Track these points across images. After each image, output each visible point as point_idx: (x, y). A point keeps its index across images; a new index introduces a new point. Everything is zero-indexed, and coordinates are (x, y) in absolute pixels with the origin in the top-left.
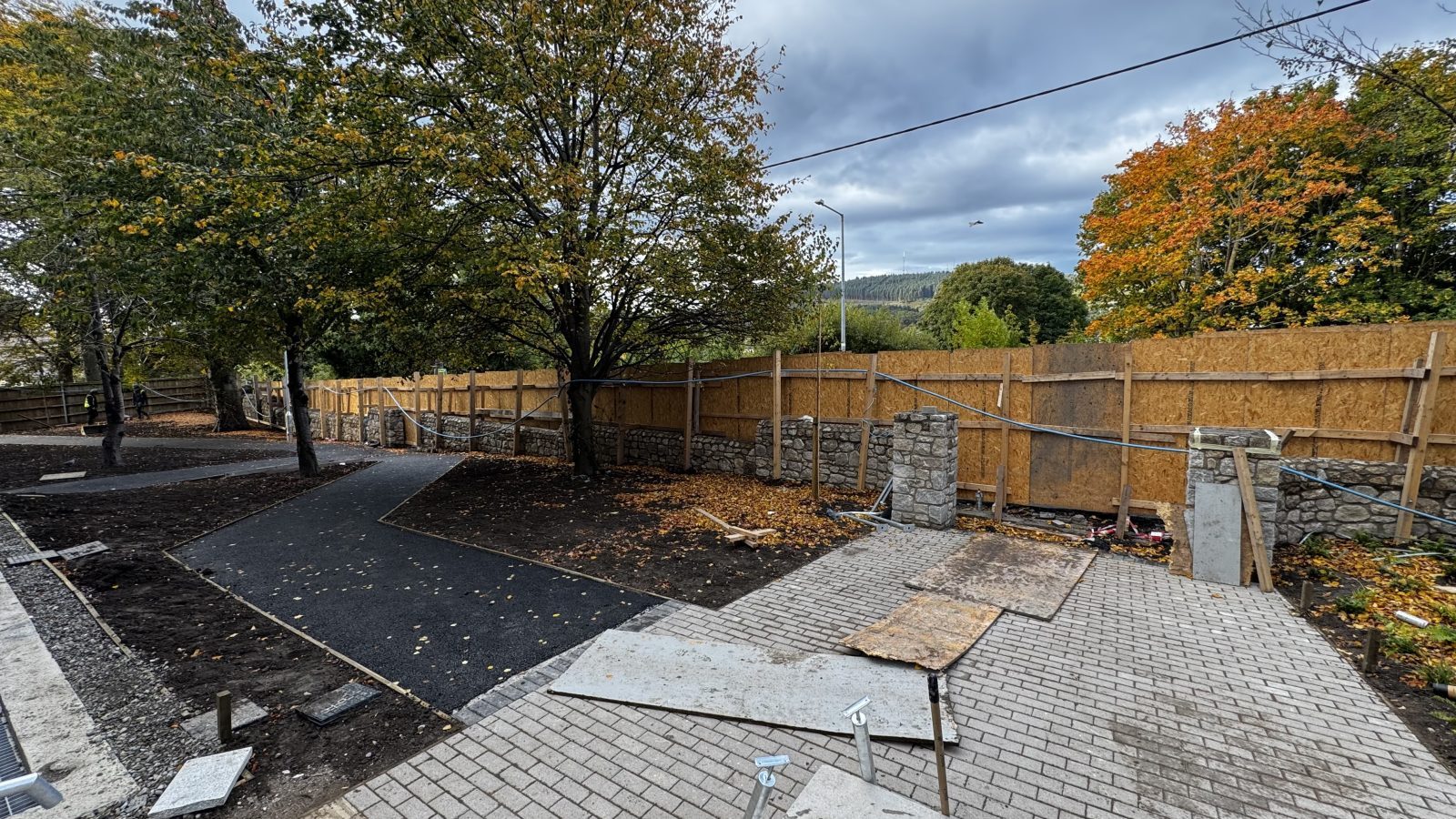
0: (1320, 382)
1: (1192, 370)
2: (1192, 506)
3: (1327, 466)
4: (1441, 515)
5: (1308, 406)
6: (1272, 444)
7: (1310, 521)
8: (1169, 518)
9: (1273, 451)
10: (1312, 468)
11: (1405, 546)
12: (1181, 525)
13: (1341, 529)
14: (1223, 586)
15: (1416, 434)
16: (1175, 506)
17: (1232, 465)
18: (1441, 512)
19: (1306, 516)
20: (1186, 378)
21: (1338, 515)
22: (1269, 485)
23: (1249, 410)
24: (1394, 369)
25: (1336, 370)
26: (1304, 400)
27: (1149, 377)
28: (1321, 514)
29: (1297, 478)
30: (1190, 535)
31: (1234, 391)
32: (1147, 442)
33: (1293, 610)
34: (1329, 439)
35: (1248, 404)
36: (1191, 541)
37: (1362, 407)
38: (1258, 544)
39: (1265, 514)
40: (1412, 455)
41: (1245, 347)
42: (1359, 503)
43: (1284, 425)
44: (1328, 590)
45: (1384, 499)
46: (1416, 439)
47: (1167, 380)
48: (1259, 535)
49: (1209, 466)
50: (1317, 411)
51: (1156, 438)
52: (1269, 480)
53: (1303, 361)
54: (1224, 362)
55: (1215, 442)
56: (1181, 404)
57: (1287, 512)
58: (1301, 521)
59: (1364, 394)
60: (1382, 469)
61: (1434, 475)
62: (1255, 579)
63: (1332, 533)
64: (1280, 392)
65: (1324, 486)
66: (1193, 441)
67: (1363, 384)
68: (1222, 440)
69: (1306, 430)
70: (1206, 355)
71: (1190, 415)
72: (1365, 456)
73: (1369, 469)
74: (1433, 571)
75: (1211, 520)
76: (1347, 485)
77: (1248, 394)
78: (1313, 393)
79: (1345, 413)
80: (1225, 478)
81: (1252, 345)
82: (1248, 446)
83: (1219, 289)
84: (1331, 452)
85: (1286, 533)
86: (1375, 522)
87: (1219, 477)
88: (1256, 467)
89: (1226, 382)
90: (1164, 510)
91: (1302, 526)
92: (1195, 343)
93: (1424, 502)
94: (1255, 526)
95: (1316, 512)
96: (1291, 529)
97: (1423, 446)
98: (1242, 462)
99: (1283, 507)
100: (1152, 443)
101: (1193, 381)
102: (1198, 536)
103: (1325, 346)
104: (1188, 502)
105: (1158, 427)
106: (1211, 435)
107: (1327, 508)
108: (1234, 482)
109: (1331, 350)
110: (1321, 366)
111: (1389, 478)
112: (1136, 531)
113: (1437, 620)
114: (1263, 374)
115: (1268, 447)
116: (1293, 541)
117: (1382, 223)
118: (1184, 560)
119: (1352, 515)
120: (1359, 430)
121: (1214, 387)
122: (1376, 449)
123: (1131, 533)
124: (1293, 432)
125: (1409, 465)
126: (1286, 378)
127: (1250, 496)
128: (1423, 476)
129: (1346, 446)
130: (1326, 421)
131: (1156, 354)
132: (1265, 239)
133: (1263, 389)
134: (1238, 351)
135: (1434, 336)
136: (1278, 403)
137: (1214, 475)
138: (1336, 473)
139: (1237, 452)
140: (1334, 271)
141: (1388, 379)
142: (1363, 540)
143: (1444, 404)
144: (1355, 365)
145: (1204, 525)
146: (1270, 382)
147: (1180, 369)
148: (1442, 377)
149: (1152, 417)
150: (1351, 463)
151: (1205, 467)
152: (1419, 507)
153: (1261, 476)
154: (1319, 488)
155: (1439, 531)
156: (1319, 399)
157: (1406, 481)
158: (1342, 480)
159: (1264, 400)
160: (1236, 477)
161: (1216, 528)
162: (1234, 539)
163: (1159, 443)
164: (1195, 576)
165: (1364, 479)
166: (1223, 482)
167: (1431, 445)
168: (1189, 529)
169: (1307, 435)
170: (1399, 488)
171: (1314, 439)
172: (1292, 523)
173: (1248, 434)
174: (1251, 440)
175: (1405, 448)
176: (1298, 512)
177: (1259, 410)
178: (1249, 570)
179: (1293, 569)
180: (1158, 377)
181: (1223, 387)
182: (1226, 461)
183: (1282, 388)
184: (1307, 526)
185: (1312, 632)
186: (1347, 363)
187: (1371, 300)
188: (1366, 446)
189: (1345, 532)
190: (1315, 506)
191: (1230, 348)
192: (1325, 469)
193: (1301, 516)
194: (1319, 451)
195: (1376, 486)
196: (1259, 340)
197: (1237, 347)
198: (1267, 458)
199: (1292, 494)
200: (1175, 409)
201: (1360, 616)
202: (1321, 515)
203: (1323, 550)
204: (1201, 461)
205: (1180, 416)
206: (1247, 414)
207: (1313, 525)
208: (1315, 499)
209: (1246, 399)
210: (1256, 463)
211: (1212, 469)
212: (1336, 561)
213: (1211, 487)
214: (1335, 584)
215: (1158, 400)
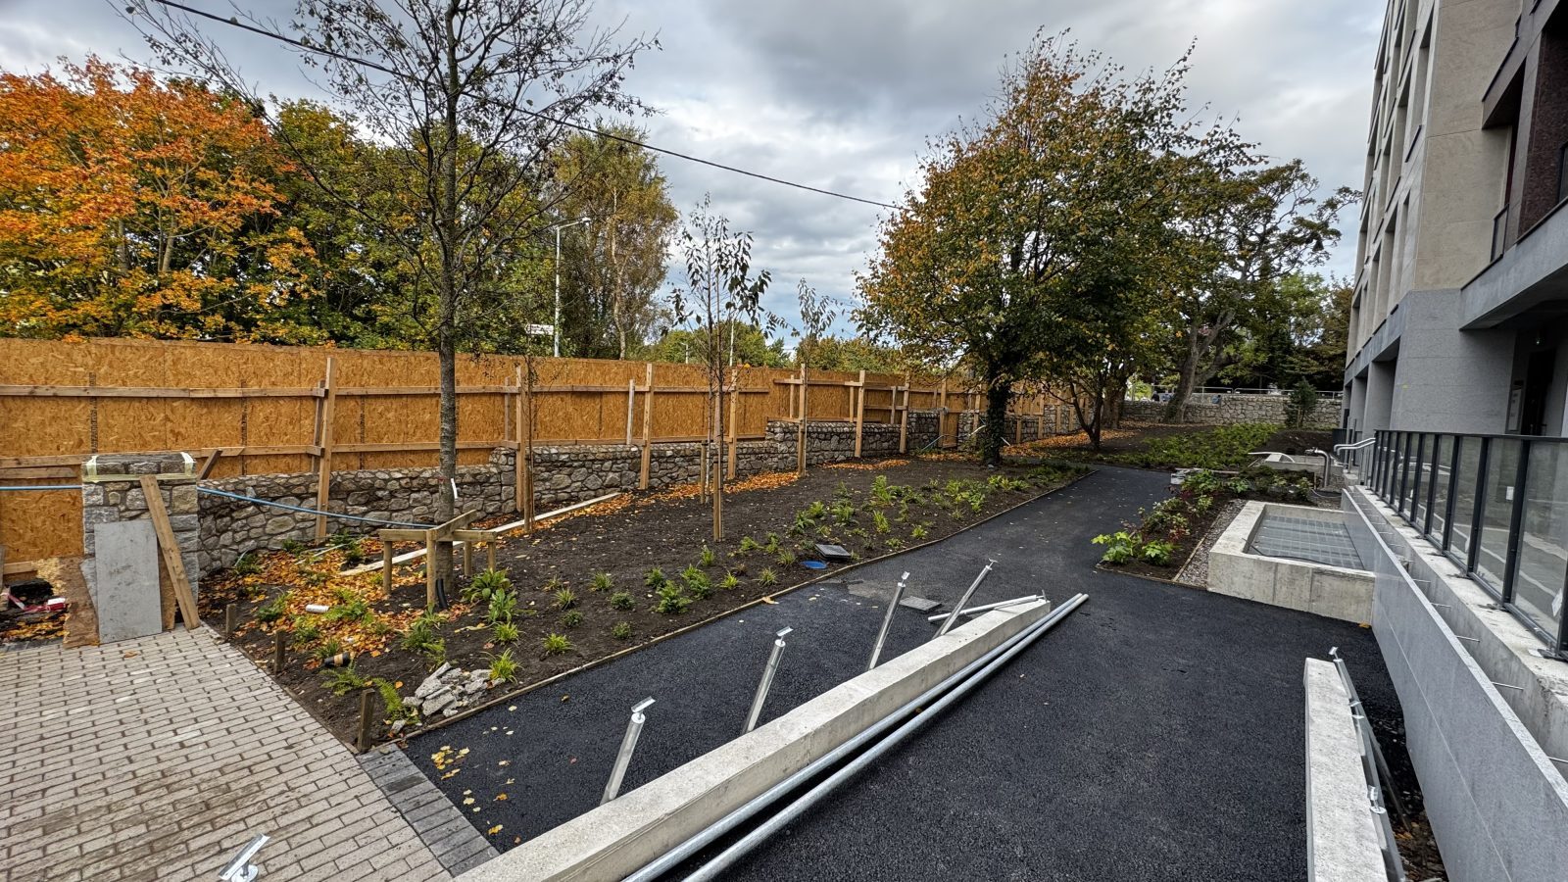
0: (243, 399)
1: (92, 383)
2: (93, 555)
3: (255, 483)
4: (346, 512)
5: (235, 424)
6: (187, 467)
7: (244, 540)
8: (59, 578)
9: (188, 475)
10: (241, 487)
11: (322, 545)
12: (76, 580)
13: (273, 541)
14: (140, 640)
15: (323, 446)
16: (67, 561)
17: (141, 497)
18: (346, 509)
19: (238, 537)
20: (85, 394)
21: (268, 530)
22: (187, 513)
23: (172, 431)
24: (304, 389)
25: (256, 388)
26: (230, 418)
27: (26, 391)
28: (253, 531)
29: (226, 500)
30: (91, 592)
31: (151, 409)
32: (30, 481)
33: (219, 639)
34: (256, 456)
35: (169, 425)
36: (94, 599)
37: (283, 423)
38: (179, 580)
39: (186, 545)
40: (322, 463)
41: (161, 359)
42: (286, 514)
43: (212, 445)
44: (255, 605)
45: (306, 506)
46: (323, 450)
47: (55, 396)
48: (180, 568)
49: (112, 502)
50: (243, 429)
51: (44, 473)
52: (186, 507)
53: (225, 377)
54: (136, 375)
55: (118, 472)
56: (80, 427)
57: (219, 537)
58: (234, 542)
59: (283, 411)
60: (302, 479)
61: (339, 479)
62: (179, 619)
63: (265, 548)
64: (205, 410)
65: (254, 503)
66: (86, 474)
67: (282, 402)
68: (126, 469)
69: (233, 449)
70: (111, 365)
71: (95, 439)
72: (289, 470)
73: (291, 481)
74: (339, 561)
75: (119, 566)
76: (274, 499)
77: (168, 412)
78: (237, 411)
79: (268, 430)
80: (134, 513)
81: (169, 357)
82: (159, 472)
83: (154, 290)
84: (260, 469)
85: (220, 559)
86: (300, 529)
87: (127, 513)
88: (171, 494)
89: (140, 399)
90: (48, 569)
91: (235, 547)
92: (93, 349)
93: (334, 503)
94: (174, 561)
95: (248, 531)
96: (225, 554)
97: (328, 456)
98: (152, 492)
99: (214, 532)
100: (39, 481)
101: (95, 398)
102: (102, 591)
103: (245, 363)
104: (86, 551)
105: (47, 459)
106: (110, 463)
107: (259, 524)
108: (145, 516)
109: (251, 368)
110: (243, 384)
111: (307, 487)
112: (21, 605)
113: (336, 602)
114: (184, 390)
115: (182, 471)
116: (228, 565)
117: (307, 254)
118: (87, 624)
119: (281, 526)
120: (281, 445)
121: (125, 405)
122: (297, 462)
123: (13, 610)
124: (219, 452)
125: (321, 473)
126: (209, 395)
127: (165, 527)
128: (331, 481)
129: (272, 461)
130: (252, 438)
131: (32, 360)
132: (204, 243)
133: (185, 407)
134: (152, 363)
135: (329, 360)
136: (204, 422)
137: (120, 512)
138: (263, 489)
139: (145, 480)
140: (274, 293)
141: (300, 398)
142: (290, 548)
143: (342, 419)
144: (274, 384)
145: (111, 574)
146: (193, 399)
147: (74, 381)
148: (337, 396)
149: (34, 446)
150: (276, 478)
151: (106, 504)
152: (330, 509)
153: (177, 504)
154: (249, 506)
155: (346, 526)
156: (244, 417)
157: (319, 488)
158: (270, 494)
159: (187, 418)
160: (147, 510)
161: (127, 575)
162: (150, 581)
163: (50, 480)
164: (102, 640)
165: (288, 490)
166: (132, 518)
167: (334, 454)
168: (90, 585)
169: (236, 453)
170: (315, 495)
171: (242, 457)
172: (225, 546)
173: (159, 458)
174: (162, 465)
175: (318, 458)
176: (231, 533)
177: (183, 431)
178: (172, 611)
179: (223, 595)
180: (39, 392)
181: (137, 404)
182: (134, 492)
183: (206, 406)
184: (241, 546)
185: (233, 654)
186: (266, 381)
187: (306, 324)
188: (288, 460)
189: (275, 544)
190: (246, 525)
191: (142, 359)
192: (254, 487)
193: (233, 538)
194: (249, 469)
195: (298, 496)
196: (176, 352)
197: (151, 359)
198: (182, 483)
199: (222, 516)
200: (71, 434)
201: (278, 621)
202: (253, 533)
203: (252, 566)
204: (100, 497)
205: (81, 442)
206: (170, 435)
207: (247, 543)
208: (246, 518)
209: (167, 419)
210: (171, 490)
211: (115, 505)
212: (265, 575)
213: (116, 526)
214: (262, 597)
215: (43, 423)
